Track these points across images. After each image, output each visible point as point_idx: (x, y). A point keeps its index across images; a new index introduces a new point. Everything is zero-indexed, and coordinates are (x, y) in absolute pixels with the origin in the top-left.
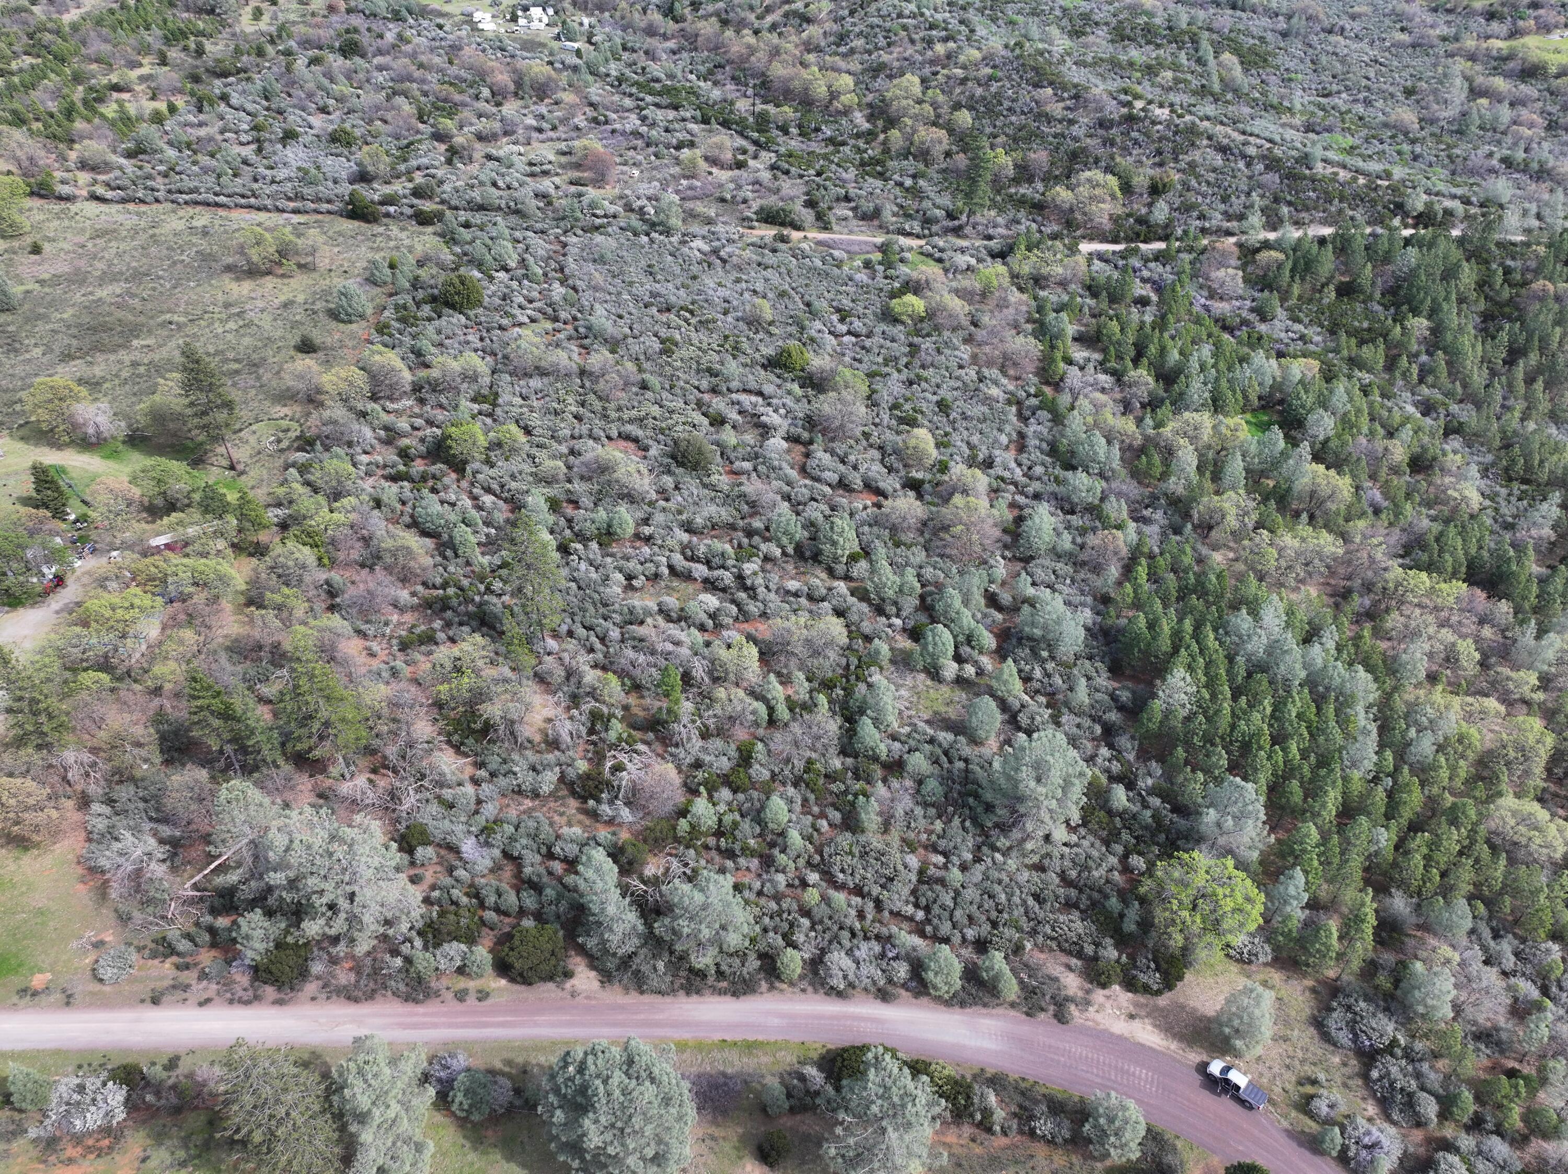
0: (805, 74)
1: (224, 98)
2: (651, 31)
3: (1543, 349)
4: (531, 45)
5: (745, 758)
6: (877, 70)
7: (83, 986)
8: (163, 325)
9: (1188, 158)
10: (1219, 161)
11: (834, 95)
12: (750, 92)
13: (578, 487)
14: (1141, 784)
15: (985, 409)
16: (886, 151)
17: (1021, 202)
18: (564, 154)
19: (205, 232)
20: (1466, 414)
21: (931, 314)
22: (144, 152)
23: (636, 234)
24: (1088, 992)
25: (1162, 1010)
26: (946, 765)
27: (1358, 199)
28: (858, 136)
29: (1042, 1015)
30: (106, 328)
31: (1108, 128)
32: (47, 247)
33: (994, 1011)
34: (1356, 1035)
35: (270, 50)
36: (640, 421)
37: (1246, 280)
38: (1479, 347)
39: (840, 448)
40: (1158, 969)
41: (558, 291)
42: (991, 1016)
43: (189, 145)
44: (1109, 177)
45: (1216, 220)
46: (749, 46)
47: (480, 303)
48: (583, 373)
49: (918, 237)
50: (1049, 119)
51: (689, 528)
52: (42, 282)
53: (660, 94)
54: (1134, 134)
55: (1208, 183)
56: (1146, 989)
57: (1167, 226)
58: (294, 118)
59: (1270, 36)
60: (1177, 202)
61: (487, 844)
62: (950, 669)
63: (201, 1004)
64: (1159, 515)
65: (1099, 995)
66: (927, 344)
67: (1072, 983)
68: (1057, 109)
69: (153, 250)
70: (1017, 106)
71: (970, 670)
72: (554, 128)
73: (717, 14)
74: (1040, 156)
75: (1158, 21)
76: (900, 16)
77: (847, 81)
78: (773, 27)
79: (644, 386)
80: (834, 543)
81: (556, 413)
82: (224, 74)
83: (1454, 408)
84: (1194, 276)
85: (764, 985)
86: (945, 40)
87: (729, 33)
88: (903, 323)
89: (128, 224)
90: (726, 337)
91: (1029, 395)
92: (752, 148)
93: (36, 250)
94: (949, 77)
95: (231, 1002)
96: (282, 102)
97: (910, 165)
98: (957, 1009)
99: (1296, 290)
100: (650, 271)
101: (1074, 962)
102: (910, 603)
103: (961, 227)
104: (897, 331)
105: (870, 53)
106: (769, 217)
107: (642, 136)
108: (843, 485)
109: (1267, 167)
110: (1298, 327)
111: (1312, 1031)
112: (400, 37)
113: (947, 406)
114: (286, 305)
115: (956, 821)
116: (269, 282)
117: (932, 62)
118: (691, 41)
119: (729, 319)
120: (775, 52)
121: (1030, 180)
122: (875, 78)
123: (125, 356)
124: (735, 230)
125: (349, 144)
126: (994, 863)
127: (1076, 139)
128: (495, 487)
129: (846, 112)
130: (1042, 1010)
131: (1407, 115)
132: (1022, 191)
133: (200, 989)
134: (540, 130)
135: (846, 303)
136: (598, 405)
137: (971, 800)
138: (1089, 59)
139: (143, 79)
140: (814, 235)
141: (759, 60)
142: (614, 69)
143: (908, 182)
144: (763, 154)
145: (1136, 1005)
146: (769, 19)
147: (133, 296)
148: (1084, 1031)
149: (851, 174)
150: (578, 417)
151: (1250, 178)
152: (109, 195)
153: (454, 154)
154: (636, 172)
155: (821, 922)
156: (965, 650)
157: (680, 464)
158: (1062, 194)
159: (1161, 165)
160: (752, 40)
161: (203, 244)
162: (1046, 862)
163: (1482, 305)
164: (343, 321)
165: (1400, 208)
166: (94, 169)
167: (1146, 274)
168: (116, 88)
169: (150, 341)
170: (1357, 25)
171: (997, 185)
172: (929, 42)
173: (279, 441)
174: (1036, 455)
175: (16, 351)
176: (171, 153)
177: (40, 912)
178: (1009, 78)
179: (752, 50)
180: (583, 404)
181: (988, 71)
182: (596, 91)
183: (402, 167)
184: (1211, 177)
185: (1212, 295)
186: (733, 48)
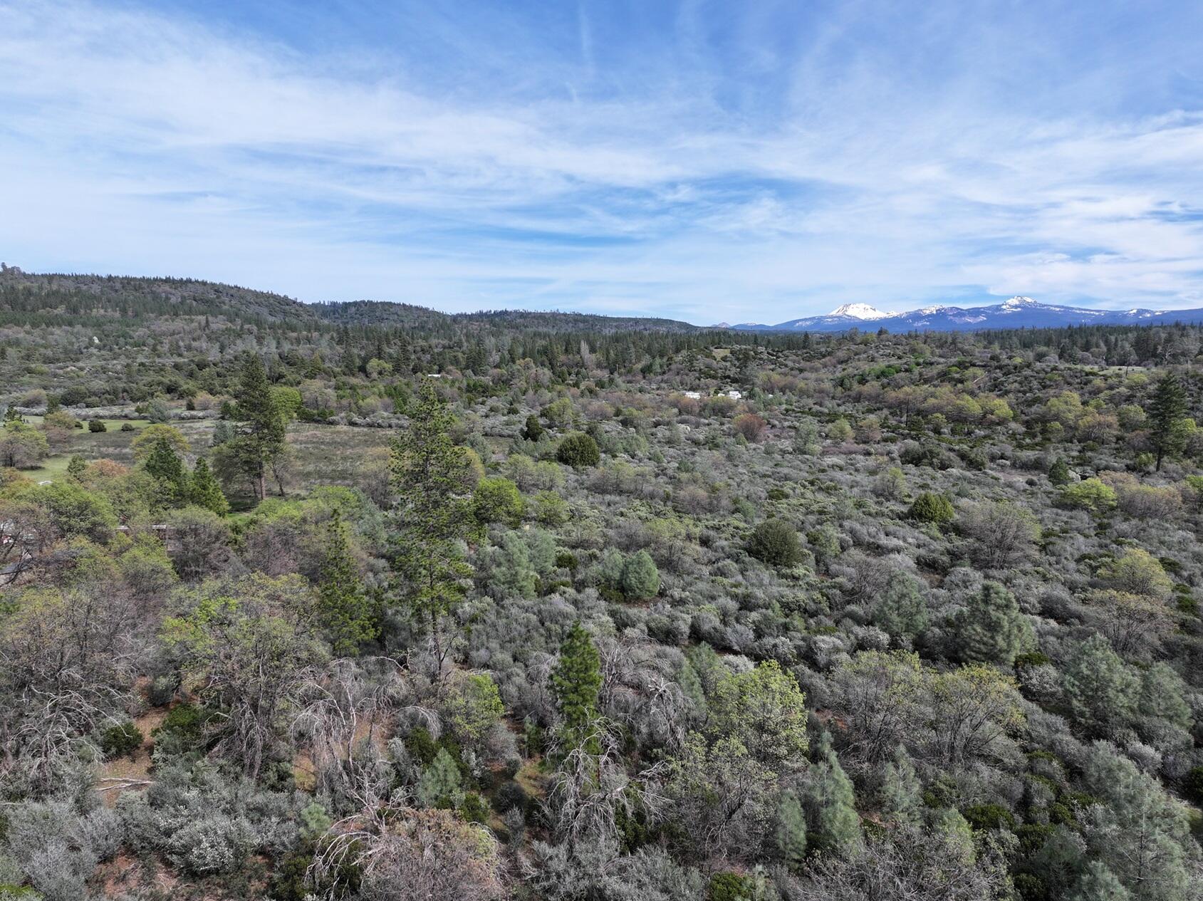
0: (959, 403)
11: (988, 412)
28: (1014, 434)
47: (593, 464)
48: (668, 499)
72: (721, 424)
73: (881, 384)
77: (999, 403)
79: (736, 512)
94: (1112, 395)
97: (1075, 446)
103: (1148, 474)
104: (1080, 514)
106: (913, 460)
107: (796, 428)
117: (1091, 392)
118: (856, 398)
122: (1030, 406)
129: (1002, 422)
136: (672, 515)
141: (915, 400)
142: (784, 407)
143: (1074, 454)
157: (752, 554)
172: (1088, 383)
182: (764, 413)
186: (892, 395)
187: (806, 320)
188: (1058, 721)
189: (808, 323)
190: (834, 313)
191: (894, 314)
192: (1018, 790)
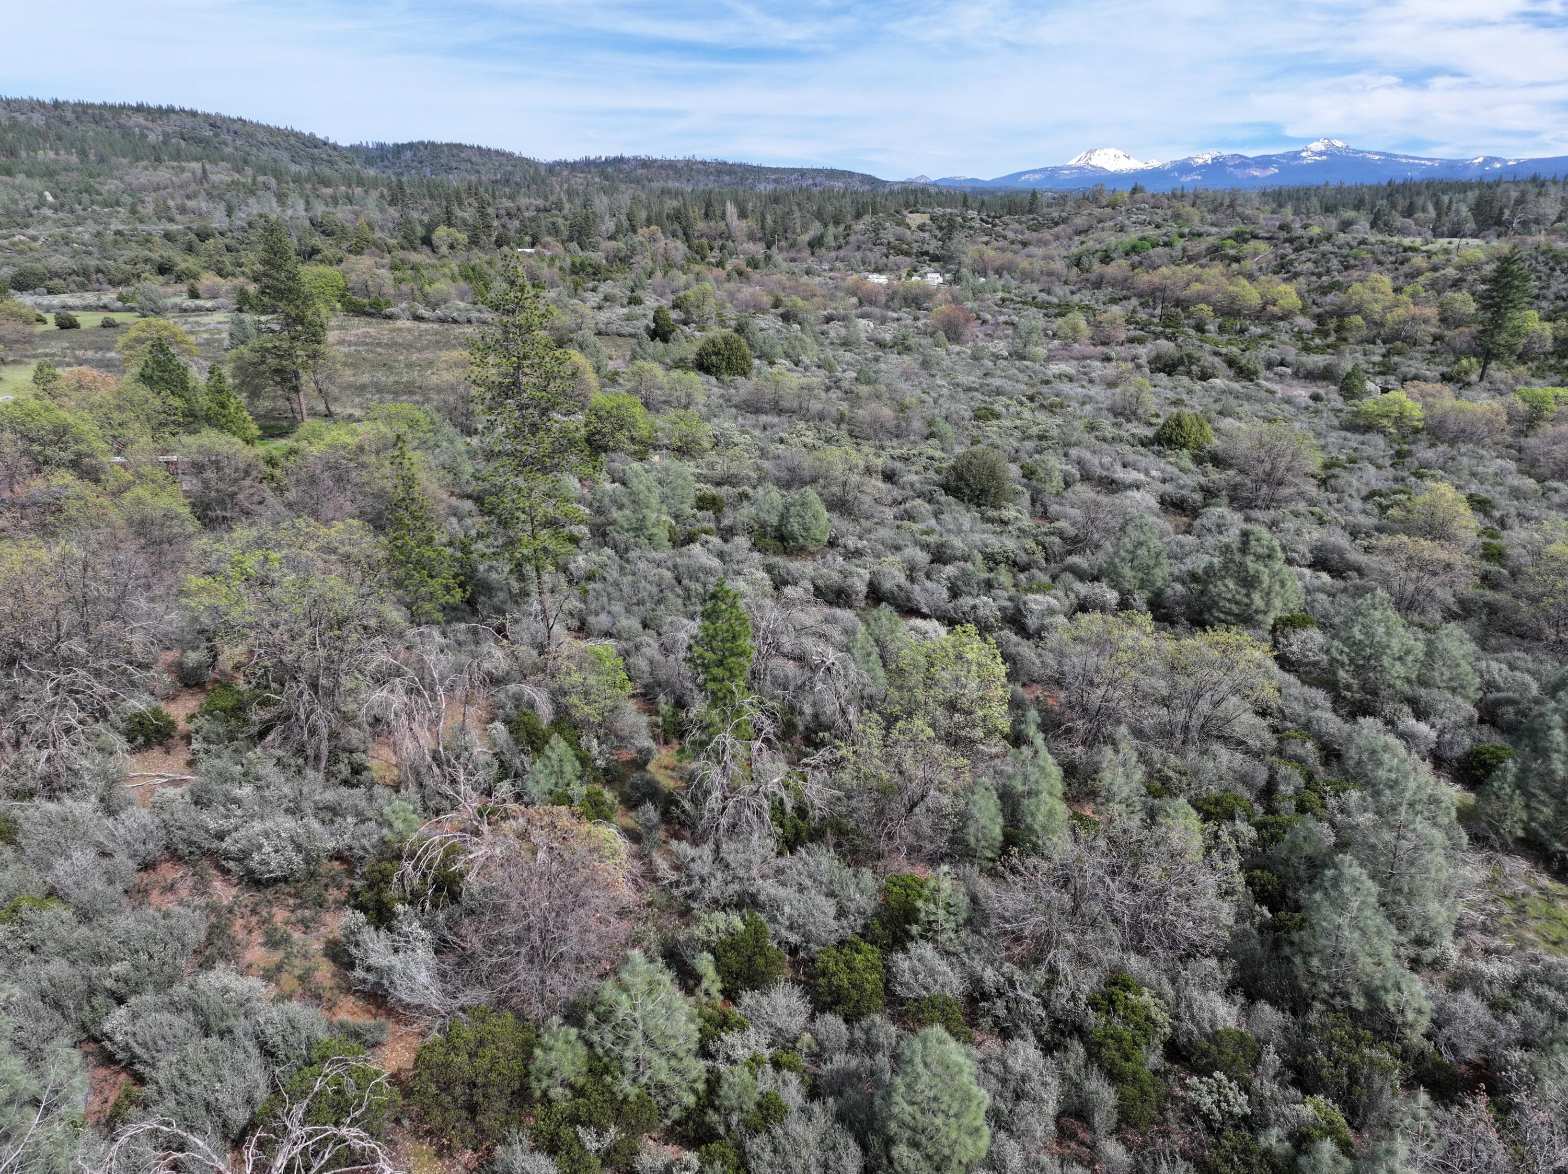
0: (1232, 289)
6: (1328, 288)
11: (1269, 302)
12: (1159, 311)
16: (1341, 339)
21: (1433, 428)
28: (1301, 332)
39: (1263, 515)
46: (1164, 276)
48: (843, 419)
53: (1047, 308)
66: (1426, 454)
72: (916, 319)
76: (1362, 243)
77: (1287, 289)
79: (930, 436)
81: (781, 441)
88: (1381, 431)
92: (1152, 337)
97: (1378, 348)
106: (1167, 367)
113: (1484, 502)
117: (1408, 275)
118: (1095, 283)
122: (1325, 294)
129: (1286, 316)
134: (899, 319)
136: (848, 442)
141: (1174, 284)
157: (950, 491)
172: (1404, 262)
180: (827, 440)
182: (972, 304)
186: (1144, 279)
187: (1034, 172)
188: (1319, 696)
189: (1037, 176)
190: (1073, 162)
191: (1155, 163)
192: (1262, 776)
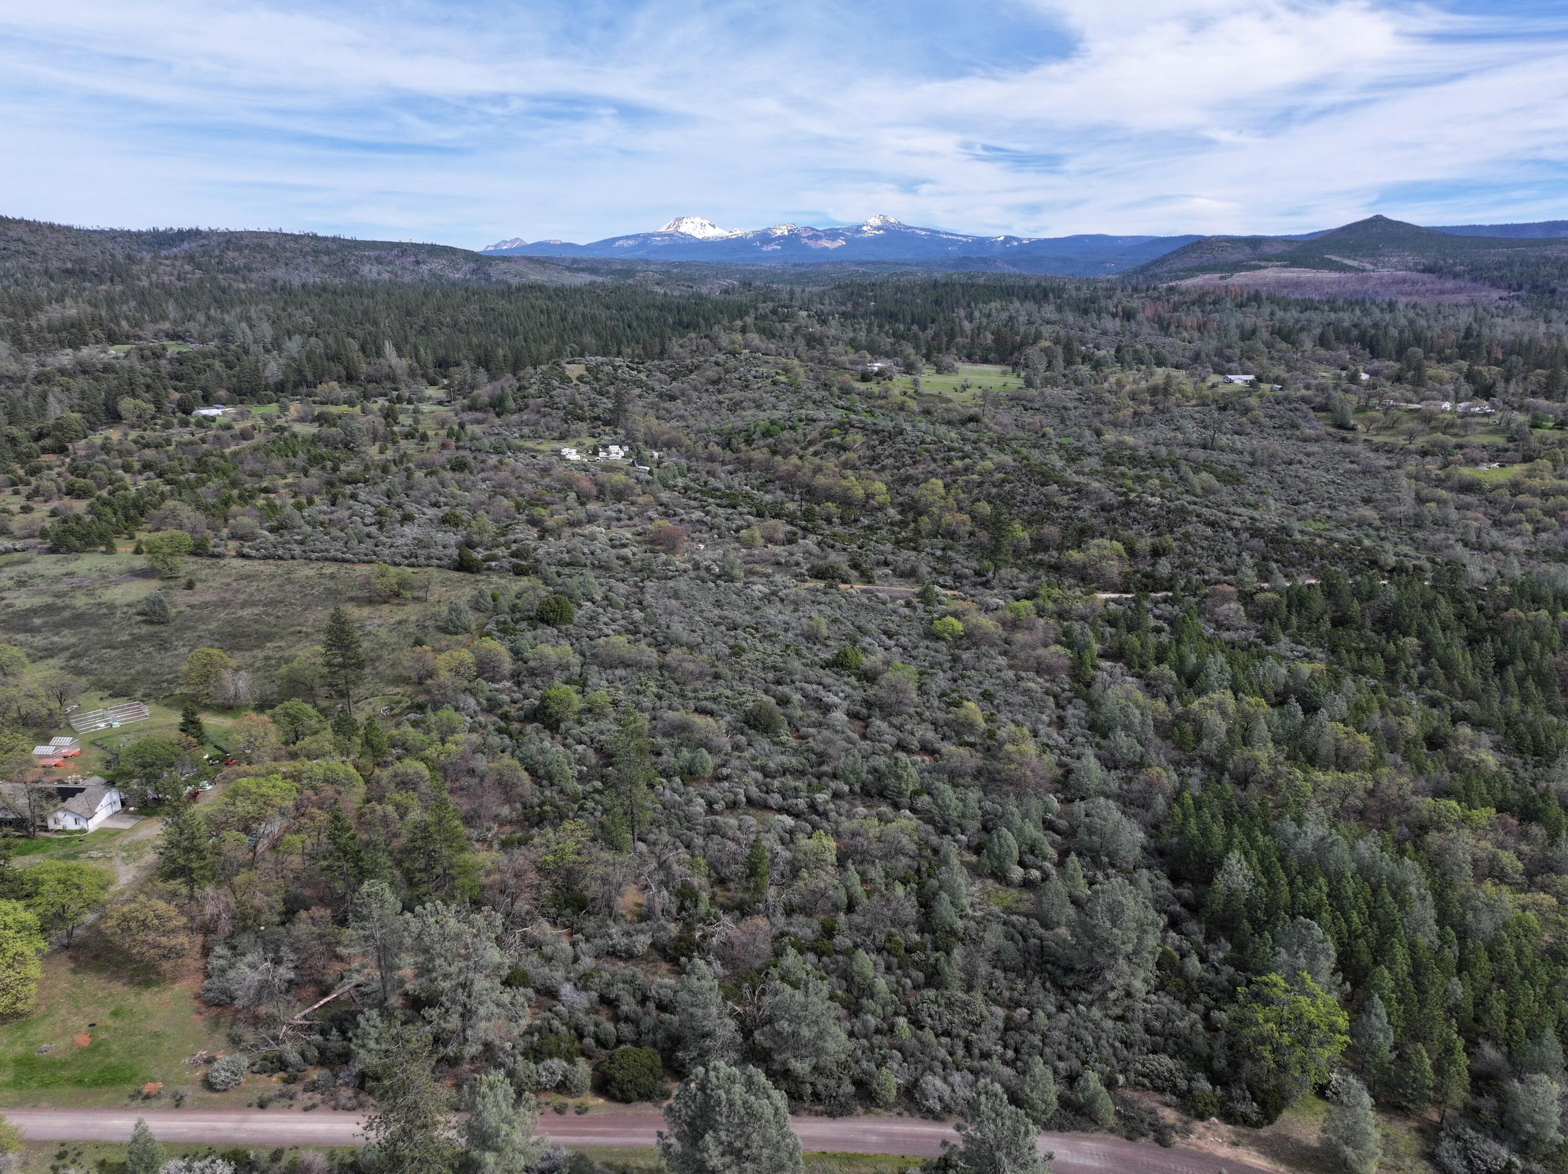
0: (845, 483)
1: (354, 497)
2: (711, 458)
3: (1527, 658)
4: (610, 468)
5: (829, 932)
6: (905, 480)
7: (192, 1092)
8: (293, 633)
9: (1182, 530)
10: (1209, 531)
11: (869, 496)
12: (797, 497)
13: (660, 740)
14: (1212, 956)
15: (1026, 699)
16: (917, 531)
17: (1040, 564)
18: (639, 534)
19: (332, 577)
20: (1467, 706)
21: (968, 635)
22: (285, 528)
23: (703, 581)
24: (1186, 1123)
25: (1266, 1139)
26: (1021, 943)
27: (1336, 558)
28: (892, 524)
29: (1143, 1140)
30: (243, 635)
31: (1109, 511)
32: (199, 585)
33: (1094, 1135)
34: (1470, 1162)
35: (393, 468)
36: (714, 699)
37: (1249, 616)
38: (1468, 656)
39: (897, 721)
40: (1254, 1099)
41: (638, 615)
42: (1092, 1140)
43: (322, 524)
44: (1114, 542)
45: (1214, 573)
46: (796, 466)
47: (571, 622)
48: (661, 667)
49: (951, 588)
50: (1057, 507)
51: (763, 769)
52: (192, 607)
53: (720, 498)
54: (1132, 514)
55: (1203, 548)
56: (1245, 1121)
57: (1171, 579)
58: (411, 508)
59: (1239, 465)
60: (1178, 562)
61: (585, 988)
62: (1017, 873)
63: (306, 1109)
64: (1197, 770)
65: (1199, 1126)
66: (966, 656)
67: (1169, 1116)
68: (1064, 500)
69: (288, 587)
70: (1029, 499)
71: (1035, 874)
72: (630, 519)
73: (768, 446)
74: (1051, 531)
75: (1142, 453)
76: (923, 442)
77: (879, 486)
78: (815, 454)
79: (717, 676)
80: (899, 778)
81: (639, 693)
82: (355, 482)
83: (1457, 703)
84: (1201, 613)
85: (860, 1110)
86: (962, 458)
87: (778, 458)
88: (944, 639)
89: (268, 572)
90: (787, 646)
91: (1064, 690)
92: (800, 533)
93: (190, 586)
94: (967, 482)
95: (335, 1109)
96: (403, 499)
97: (939, 542)
98: (1056, 1132)
99: (1294, 621)
100: (718, 604)
101: (1168, 1097)
102: (974, 825)
103: (988, 581)
104: (941, 645)
105: (898, 469)
106: (818, 574)
107: (706, 524)
108: (901, 746)
109: (1252, 536)
110: (1300, 648)
111: (1425, 1163)
112: (500, 462)
113: (991, 695)
114: (400, 622)
115: (1037, 982)
116: (386, 608)
117: (952, 473)
118: (747, 465)
119: (790, 634)
120: (818, 470)
121: (1046, 549)
122: (904, 485)
123: (260, 654)
124: (788, 580)
125: (456, 525)
126: (1078, 1014)
127: (1082, 520)
128: (586, 739)
129: (882, 507)
130: (1143, 1135)
131: (1368, 512)
132: (1039, 557)
133: (305, 1098)
134: (619, 520)
135: (893, 627)
136: (676, 688)
137: (1049, 966)
138: (1087, 470)
139: (288, 485)
140: (858, 586)
141: (805, 474)
142: (680, 482)
143: (939, 553)
144: (811, 536)
145: (1238, 1135)
146: (811, 450)
147: (269, 615)
148: (1186, 1154)
149: (889, 547)
150: (660, 697)
151: (1239, 544)
152: (253, 553)
153: (544, 533)
154: (702, 547)
155: (912, 1055)
156: (1029, 858)
157: (751, 727)
158: (1075, 556)
159: (1160, 535)
160: (798, 462)
161: (331, 584)
162: (1129, 1015)
163: (1464, 632)
164: (450, 633)
165: (1374, 563)
166: (241, 538)
167: (1157, 612)
168: (266, 490)
169: (282, 644)
170: (1312, 460)
171: (1017, 553)
172: (949, 460)
173: (392, 709)
174: (1076, 730)
175: (166, 649)
176: (308, 529)
177: (156, 1035)
178: (1020, 481)
179: (798, 468)
180: (663, 687)
181: (1002, 475)
182: (665, 496)
183: (502, 539)
184: (1205, 544)
185: (1219, 626)
186: (784, 465)
187: (627, 238)
189: (631, 242)
190: (663, 229)
191: (739, 232)
